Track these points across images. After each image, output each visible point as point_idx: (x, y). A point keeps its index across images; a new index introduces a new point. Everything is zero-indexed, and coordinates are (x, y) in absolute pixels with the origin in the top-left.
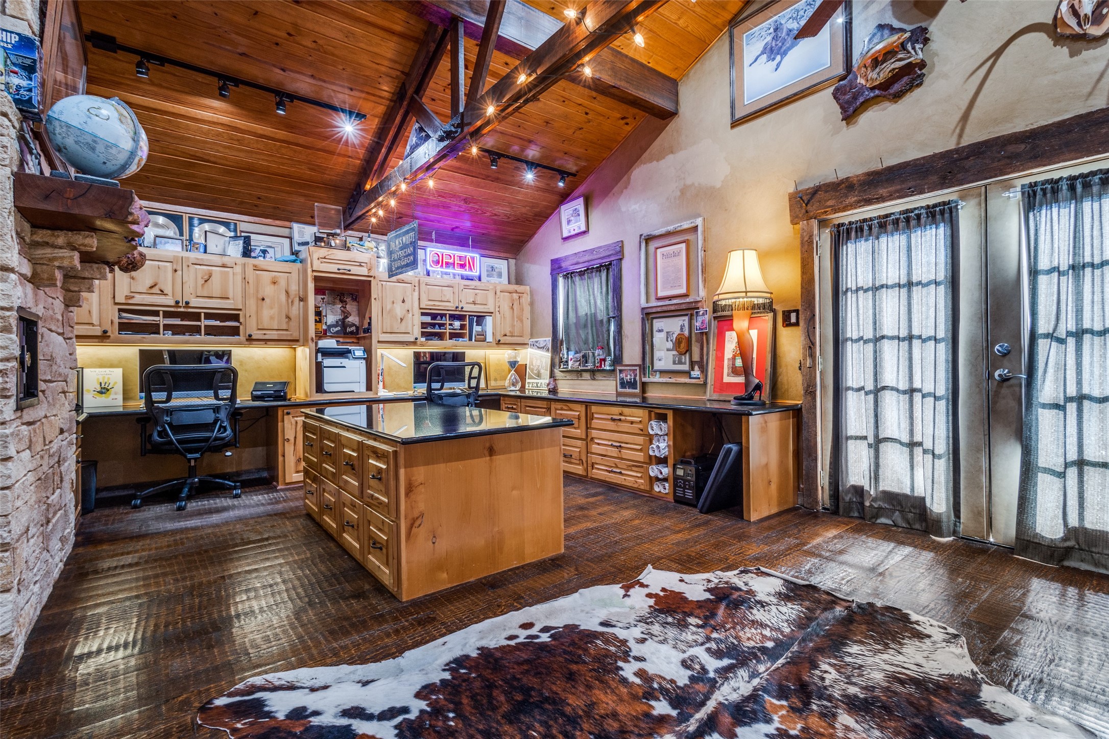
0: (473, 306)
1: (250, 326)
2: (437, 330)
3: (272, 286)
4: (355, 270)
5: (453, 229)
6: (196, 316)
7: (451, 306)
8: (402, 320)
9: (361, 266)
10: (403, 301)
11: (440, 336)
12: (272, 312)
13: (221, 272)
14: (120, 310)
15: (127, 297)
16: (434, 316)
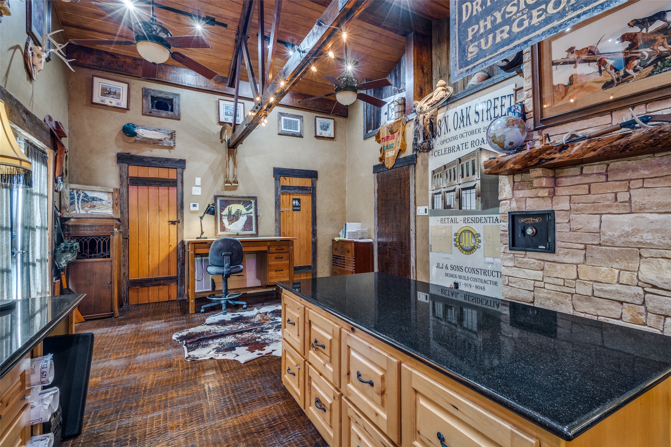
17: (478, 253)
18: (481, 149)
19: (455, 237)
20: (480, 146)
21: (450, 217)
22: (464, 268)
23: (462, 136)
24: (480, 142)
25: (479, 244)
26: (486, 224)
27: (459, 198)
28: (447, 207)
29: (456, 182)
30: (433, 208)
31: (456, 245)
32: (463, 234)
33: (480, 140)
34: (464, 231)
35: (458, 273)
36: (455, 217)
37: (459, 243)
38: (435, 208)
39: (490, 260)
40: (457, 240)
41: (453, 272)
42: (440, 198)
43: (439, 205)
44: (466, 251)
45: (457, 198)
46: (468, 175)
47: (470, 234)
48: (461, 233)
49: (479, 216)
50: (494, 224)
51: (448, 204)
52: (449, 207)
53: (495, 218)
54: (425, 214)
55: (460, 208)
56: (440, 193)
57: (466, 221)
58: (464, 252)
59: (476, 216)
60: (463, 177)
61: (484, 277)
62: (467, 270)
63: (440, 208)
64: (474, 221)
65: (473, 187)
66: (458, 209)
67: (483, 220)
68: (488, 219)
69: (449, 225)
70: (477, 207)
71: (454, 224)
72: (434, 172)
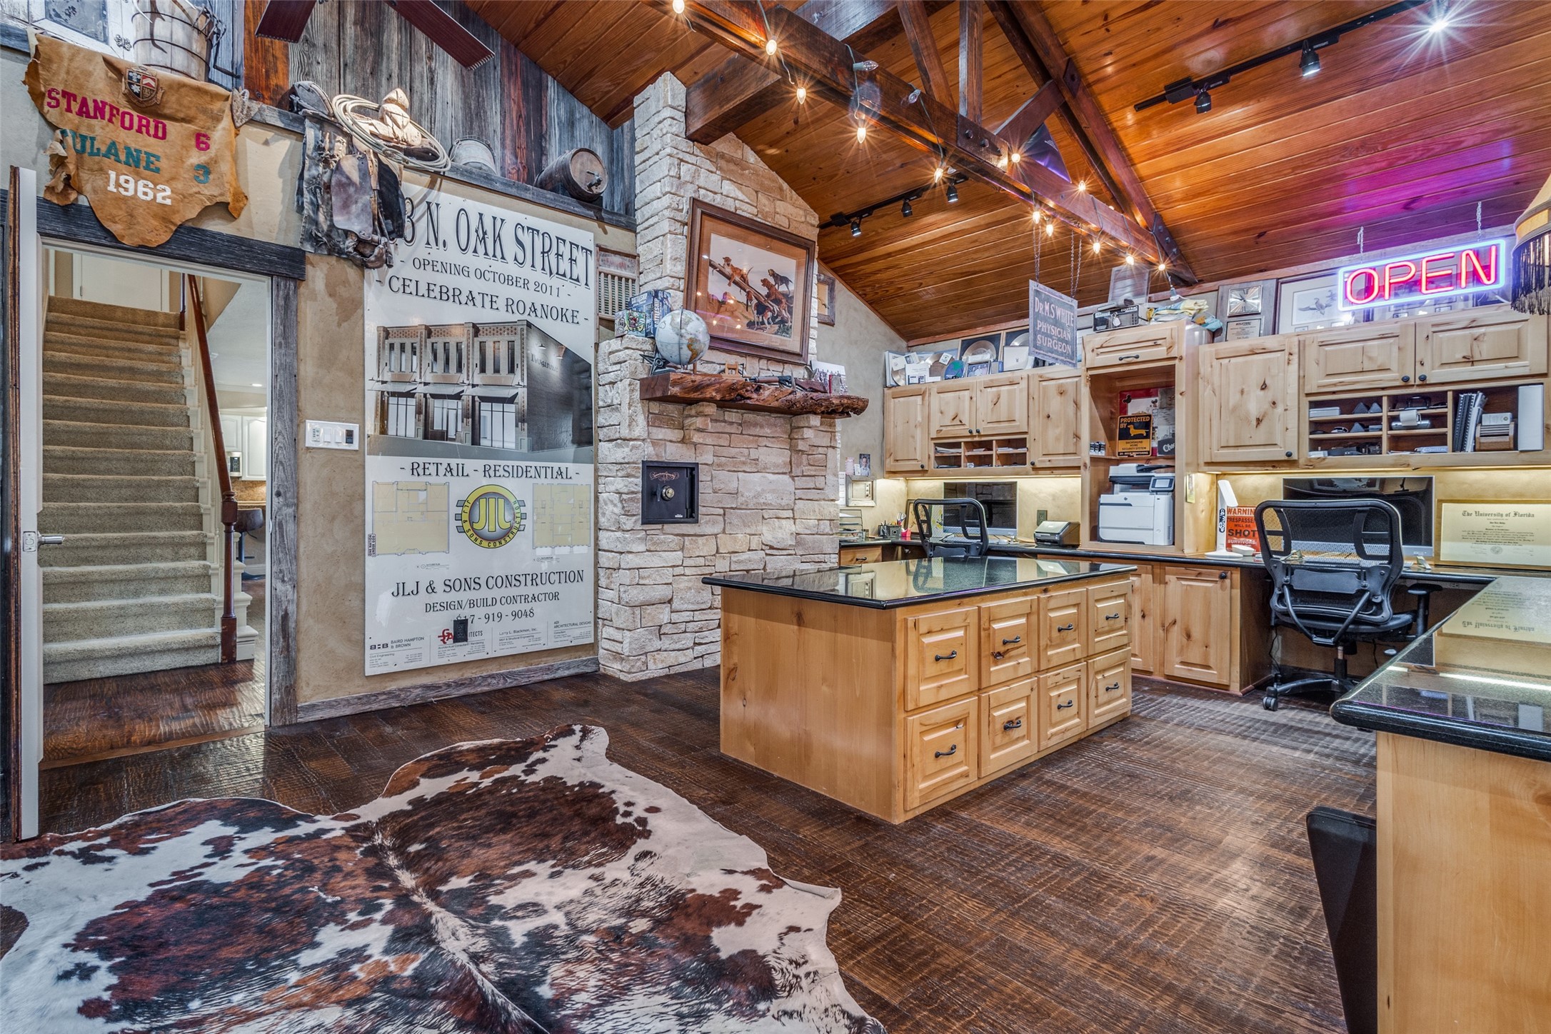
0: (1469, 368)
1: (1035, 454)
2: (1358, 432)
3: (1058, 398)
4: (1145, 354)
5: (1407, 207)
6: (987, 445)
7: (1391, 378)
8: (1259, 421)
9: (1156, 345)
10: (1264, 387)
11: (1368, 446)
12: (1058, 431)
13: (1009, 391)
14: (936, 445)
15: (939, 431)
16: (1347, 405)
17: (520, 542)
18: (529, 325)
19: (459, 510)
20: (525, 317)
21: (445, 461)
22: (483, 582)
23: (483, 275)
24: (528, 311)
25: (523, 522)
26: (538, 480)
27: (472, 415)
28: (429, 433)
29: (463, 377)
30: (384, 430)
31: (461, 530)
32: (483, 501)
33: (529, 305)
34: (485, 496)
35: (465, 596)
36: (460, 461)
37: (471, 523)
38: (391, 431)
39: (543, 552)
40: (465, 517)
41: (453, 596)
42: (412, 410)
43: (405, 423)
44: (489, 540)
45: (465, 416)
46: (497, 371)
47: (501, 501)
48: (478, 499)
49: (523, 464)
50: (555, 482)
51: (437, 427)
52: (443, 435)
53: (556, 470)
54: (345, 446)
55: (475, 440)
56: (410, 395)
57: (492, 473)
58: (485, 543)
59: (516, 463)
60: (483, 370)
61: (530, 590)
62: (491, 582)
63: (411, 433)
64: (509, 473)
65: (511, 400)
66: (469, 443)
67: (532, 472)
68: (543, 471)
69: (441, 479)
70: (518, 443)
71: (456, 478)
72: (386, 333)
